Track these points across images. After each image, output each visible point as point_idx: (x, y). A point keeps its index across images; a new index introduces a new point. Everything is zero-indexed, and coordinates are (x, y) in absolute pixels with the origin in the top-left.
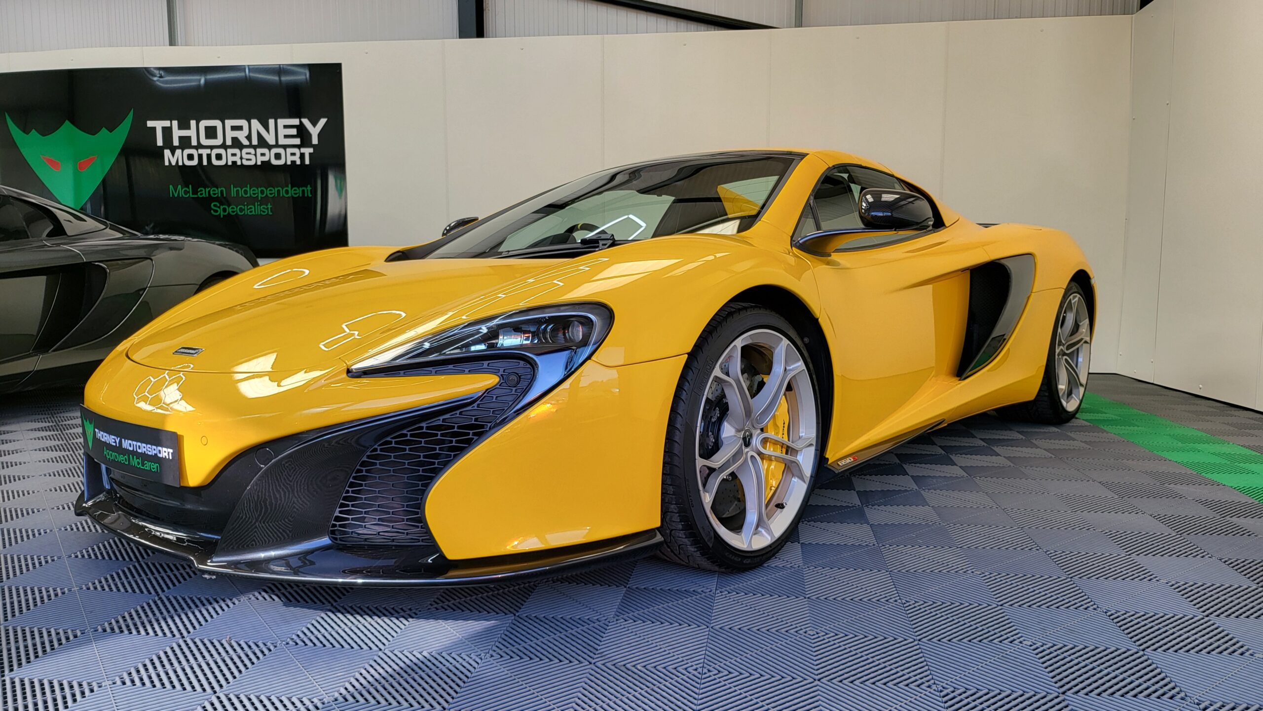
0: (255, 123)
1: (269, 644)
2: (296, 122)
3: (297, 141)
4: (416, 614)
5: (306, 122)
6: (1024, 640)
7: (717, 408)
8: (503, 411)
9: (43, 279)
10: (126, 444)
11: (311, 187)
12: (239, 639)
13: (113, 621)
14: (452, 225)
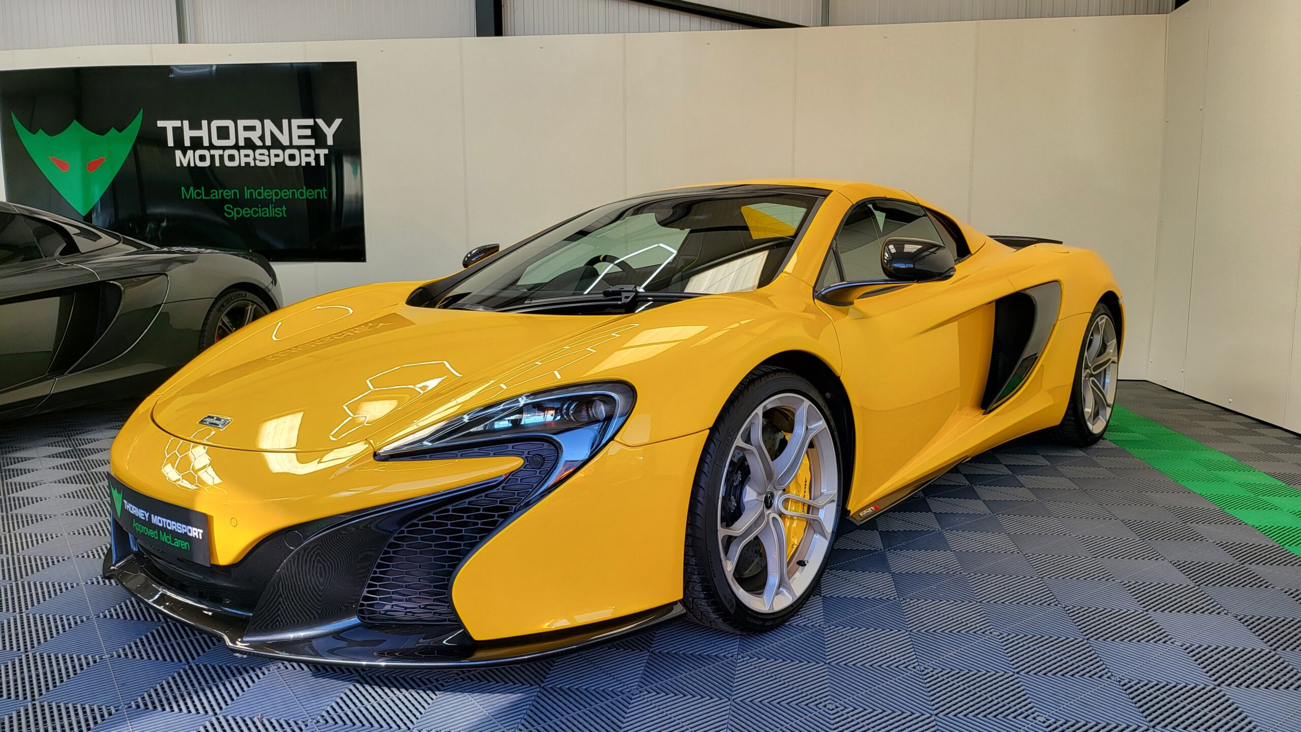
0: (268, 124)
1: (299, 722)
2: (310, 122)
3: (312, 142)
4: (443, 686)
5: (320, 122)
6: (1038, 716)
7: (739, 472)
8: (528, 493)
9: (57, 299)
10: (156, 520)
11: (326, 189)
12: (271, 716)
13: (146, 695)
14: (474, 252)
